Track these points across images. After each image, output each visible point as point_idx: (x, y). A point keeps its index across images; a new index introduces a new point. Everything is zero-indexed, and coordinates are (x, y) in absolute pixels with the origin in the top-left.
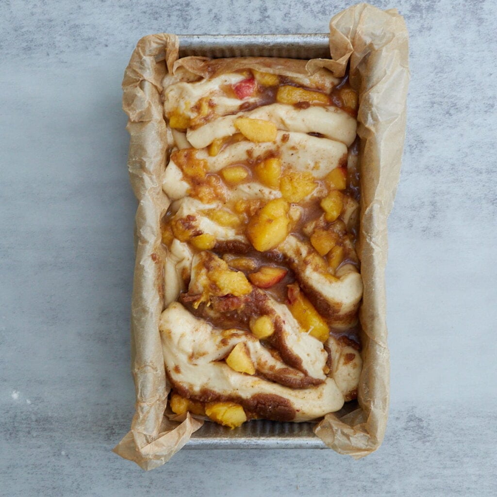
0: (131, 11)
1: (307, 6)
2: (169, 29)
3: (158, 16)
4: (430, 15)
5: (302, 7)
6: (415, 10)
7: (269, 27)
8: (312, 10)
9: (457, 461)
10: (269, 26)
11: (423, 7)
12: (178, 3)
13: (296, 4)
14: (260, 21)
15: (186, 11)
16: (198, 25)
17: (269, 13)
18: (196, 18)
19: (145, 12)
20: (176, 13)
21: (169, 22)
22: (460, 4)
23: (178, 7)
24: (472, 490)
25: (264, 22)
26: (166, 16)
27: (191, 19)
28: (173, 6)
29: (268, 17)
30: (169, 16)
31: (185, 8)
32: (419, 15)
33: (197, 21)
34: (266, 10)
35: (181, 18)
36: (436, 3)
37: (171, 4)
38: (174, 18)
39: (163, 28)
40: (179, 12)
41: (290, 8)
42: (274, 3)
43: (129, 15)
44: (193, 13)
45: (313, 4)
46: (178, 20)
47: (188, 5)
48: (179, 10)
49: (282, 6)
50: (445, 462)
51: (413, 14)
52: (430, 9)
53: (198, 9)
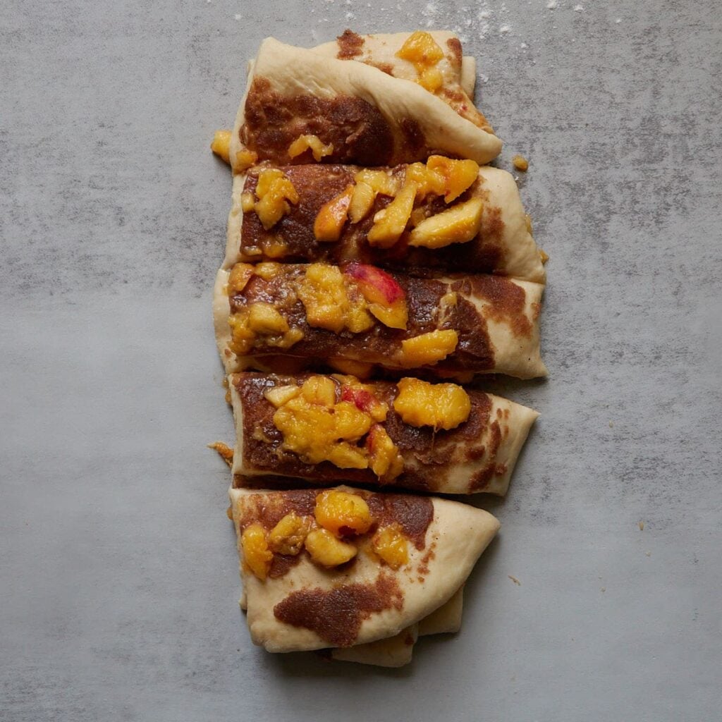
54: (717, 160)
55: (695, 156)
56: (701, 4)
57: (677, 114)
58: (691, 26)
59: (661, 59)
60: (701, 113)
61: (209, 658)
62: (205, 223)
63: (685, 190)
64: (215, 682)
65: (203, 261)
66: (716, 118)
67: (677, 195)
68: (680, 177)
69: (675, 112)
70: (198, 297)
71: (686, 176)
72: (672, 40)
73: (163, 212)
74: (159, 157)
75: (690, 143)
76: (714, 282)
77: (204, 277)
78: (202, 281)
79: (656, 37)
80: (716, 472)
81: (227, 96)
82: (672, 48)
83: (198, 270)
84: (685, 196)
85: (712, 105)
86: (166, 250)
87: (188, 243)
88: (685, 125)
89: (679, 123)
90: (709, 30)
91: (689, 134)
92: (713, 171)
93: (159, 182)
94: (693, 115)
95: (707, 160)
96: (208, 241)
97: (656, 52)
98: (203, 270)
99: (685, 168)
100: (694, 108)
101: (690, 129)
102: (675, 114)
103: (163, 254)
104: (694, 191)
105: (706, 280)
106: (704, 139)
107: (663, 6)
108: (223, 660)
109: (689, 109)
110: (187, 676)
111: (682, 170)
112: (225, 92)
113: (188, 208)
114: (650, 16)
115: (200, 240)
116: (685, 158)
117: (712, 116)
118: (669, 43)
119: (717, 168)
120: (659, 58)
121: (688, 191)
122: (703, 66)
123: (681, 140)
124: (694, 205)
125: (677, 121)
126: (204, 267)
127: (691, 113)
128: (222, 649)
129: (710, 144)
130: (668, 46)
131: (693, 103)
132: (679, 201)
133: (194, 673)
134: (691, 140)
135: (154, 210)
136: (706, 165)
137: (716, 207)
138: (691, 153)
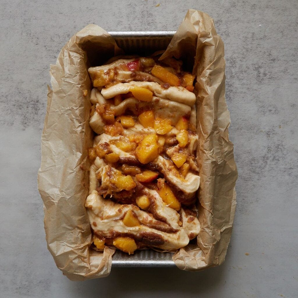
0: (7, 104)
2: (27, 114)
3: (22, 107)
12: (32, 100)
15: (37, 105)
16: (43, 113)
18: (42, 109)
19: (14, 105)
20: (31, 106)
21: (27, 111)
23: (32, 103)
26: (26, 107)
27: (39, 109)
28: (29, 102)
30: (27, 107)
31: (36, 104)
33: (42, 110)
37: (29, 101)
38: (30, 108)
39: (24, 114)
40: (33, 106)
43: (6, 106)
44: (40, 106)
46: (32, 110)
47: (38, 101)
48: (33, 104)
53: (43, 104)
54: (244, 78)
55: (235, 76)
56: (240, 11)
57: (228, 57)
58: (235, 20)
59: (222, 34)
60: (238, 58)
61: (26, 281)
62: (27, 99)
63: (231, 90)
64: (28, 292)
65: (26, 115)
66: (245, 60)
67: (227, 92)
68: (228, 84)
69: (227, 57)
70: (24, 130)
71: (231, 84)
72: (227, 26)
73: (9, 94)
74: (9, 70)
75: (233, 70)
76: (241, 129)
77: (26, 121)
78: (26, 123)
79: (220, 24)
80: (240, 209)
81: (38, 45)
82: (226, 30)
83: (24, 119)
84: (230, 92)
85: (243, 54)
86: (11, 110)
87: (20, 107)
88: (231, 62)
89: (229, 62)
90: (243, 22)
91: (233, 67)
92: (243, 82)
93: (8, 81)
94: (235, 58)
95: (240, 77)
96: (29, 106)
97: (220, 31)
98: (26, 119)
99: (231, 81)
100: (235, 55)
101: (233, 64)
102: (227, 58)
103: (9, 111)
104: (234, 90)
105: (238, 128)
106: (239, 69)
107: (223, 12)
108: (32, 283)
109: (233, 56)
110: (17, 289)
111: (230, 82)
112: (37, 43)
113: (20, 92)
114: (218, 15)
115: (25, 106)
116: (231, 76)
117: (243, 59)
118: (225, 27)
119: (244, 81)
120: (221, 33)
121: (232, 91)
122: (240, 37)
123: (229, 69)
124: (234, 96)
125: (228, 61)
126: (26, 117)
127: (234, 58)
128: (32, 278)
129: (242, 71)
130: (225, 29)
131: (235, 53)
132: (228, 95)
133: (20, 288)
134: (234, 69)
135: (6, 93)
136: (240, 80)
137: (243, 98)
138: (234, 74)
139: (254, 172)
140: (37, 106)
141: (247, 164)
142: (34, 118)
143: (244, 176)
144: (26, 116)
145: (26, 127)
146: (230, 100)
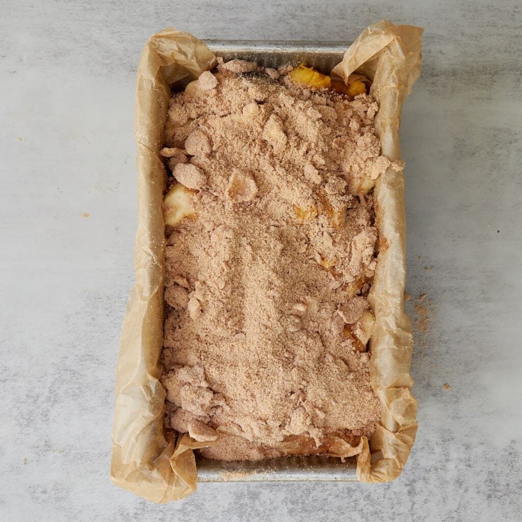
1: (366, 497)
2: (508, 471)
3: (519, 485)
4: (240, 489)
5: (372, 495)
6: (254, 494)
7: (406, 474)
8: (362, 492)
9: (210, 35)
10: (406, 476)
11: (247, 498)
12: (499, 498)
13: (378, 499)
14: (414, 481)
15: (490, 490)
16: (478, 475)
17: (406, 490)
18: (480, 483)
20: (501, 488)
21: (508, 479)
22: (209, 501)
23: (499, 494)
24: (195, 7)
25: (411, 480)
26: (511, 485)
27: (485, 482)
28: (504, 495)
29: (406, 485)
31: (492, 493)
32: (251, 489)
33: (480, 480)
34: (409, 492)
35: (496, 483)
36: (233, 501)
37: (506, 497)
38: (503, 483)
39: (513, 472)
40: (498, 488)
41: (384, 494)
42: (401, 500)
44: (484, 488)
45: (360, 499)
46: (499, 480)
47: (489, 497)
48: (498, 491)
49: (393, 497)
50: (223, 34)
51: (257, 490)
52: (239, 496)
53: (479, 492)
139: (74, 373)
140: (490, 488)
141: (87, 387)
142: (495, 464)
143: (93, 364)
144: (510, 468)
145: (510, 446)
146: (122, 510)
